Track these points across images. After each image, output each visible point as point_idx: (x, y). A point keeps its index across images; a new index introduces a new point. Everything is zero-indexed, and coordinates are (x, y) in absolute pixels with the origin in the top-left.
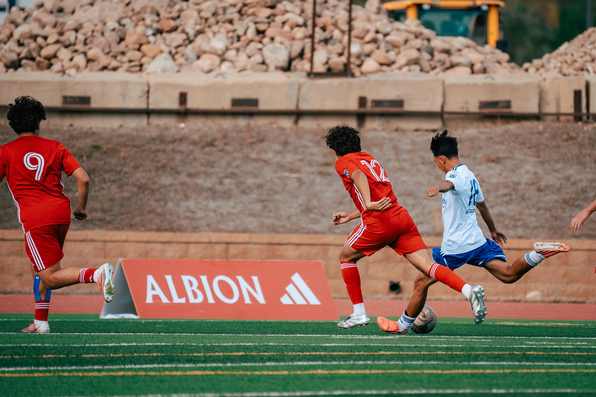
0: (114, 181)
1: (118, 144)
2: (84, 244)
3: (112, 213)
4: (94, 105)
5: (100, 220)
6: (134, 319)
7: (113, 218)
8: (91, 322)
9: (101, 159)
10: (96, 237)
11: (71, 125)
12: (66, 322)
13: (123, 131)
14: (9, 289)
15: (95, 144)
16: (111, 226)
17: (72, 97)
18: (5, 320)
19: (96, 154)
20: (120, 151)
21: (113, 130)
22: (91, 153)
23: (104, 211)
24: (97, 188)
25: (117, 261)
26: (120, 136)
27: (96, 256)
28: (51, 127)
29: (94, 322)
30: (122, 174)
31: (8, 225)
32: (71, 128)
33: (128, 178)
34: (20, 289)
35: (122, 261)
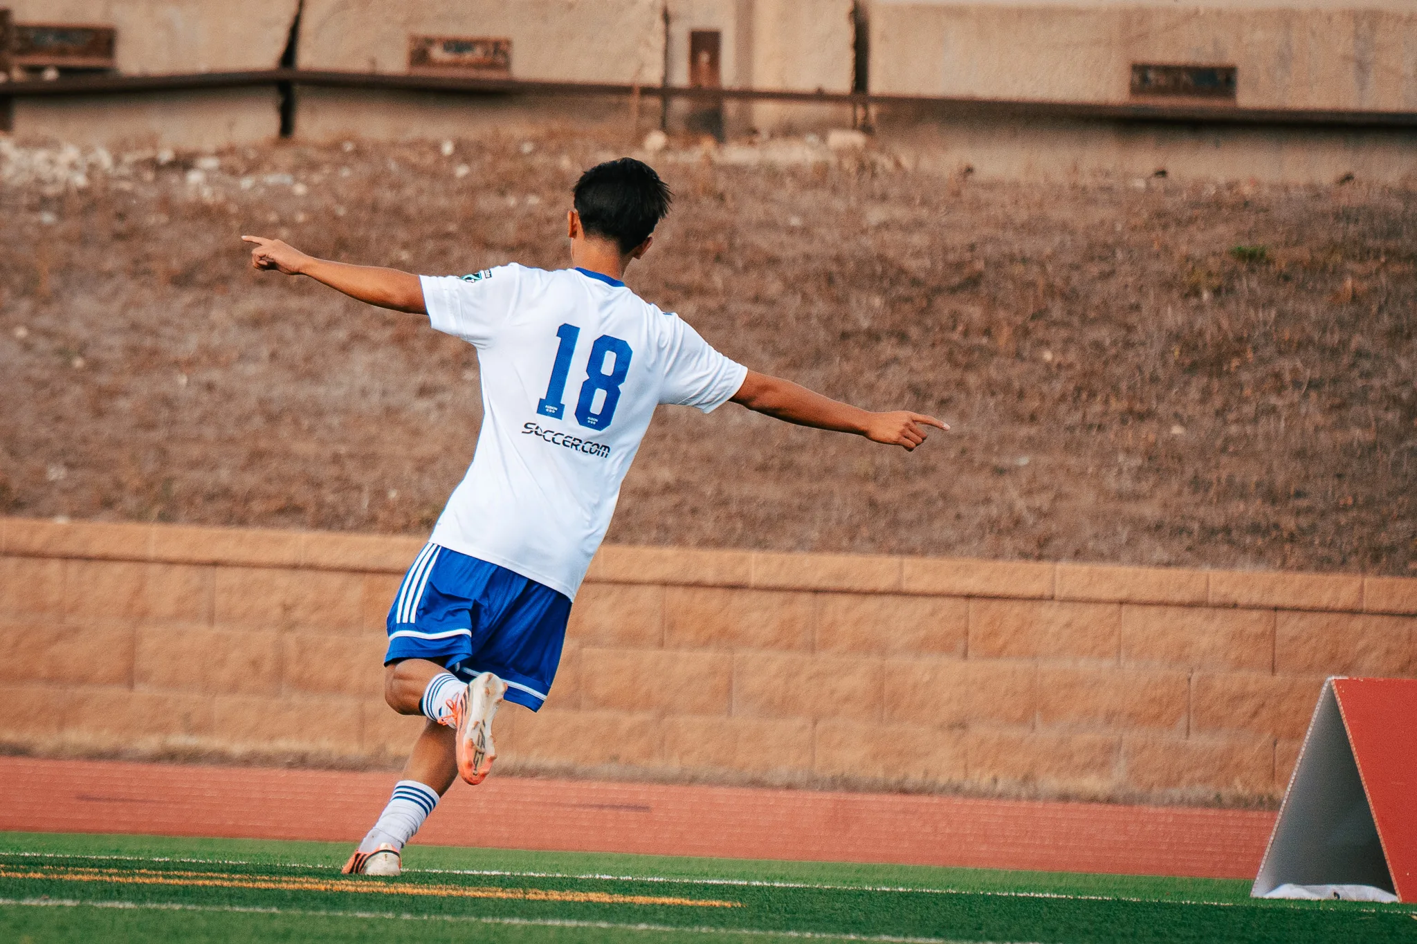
0: (1314, 385)
1: (1333, 247)
2: (1195, 618)
3: (1303, 503)
4: (1247, 98)
5: (1255, 529)
6: (1381, 904)
7: (1304, 522)
8: (1218, 908)
9: (1271, 302)
10: (1242, 595)
11: (1162, 173)
12: (1126, 904)
13: (1352, 197)
14: (915, 777)
15: (1246, 244)
16: (1297, 555)
17: (1166, 69)
18: (901, 889)
19: (1249, 284)
20: (1338, 274)
21: (1315, 192)
22: (1232, 275)
23: (1271, 496)
24: (1248, 410)
25: (1321, 684)
26: (1344, 215)
27: (1239, 664)
28: (1087, 181)
29: (1230, 909)
30: (1346, 360)
31: (916, 539)
32: (1157, 183)
33: (1366, 375)
34: (957, 777)
35: (1338, 682)
